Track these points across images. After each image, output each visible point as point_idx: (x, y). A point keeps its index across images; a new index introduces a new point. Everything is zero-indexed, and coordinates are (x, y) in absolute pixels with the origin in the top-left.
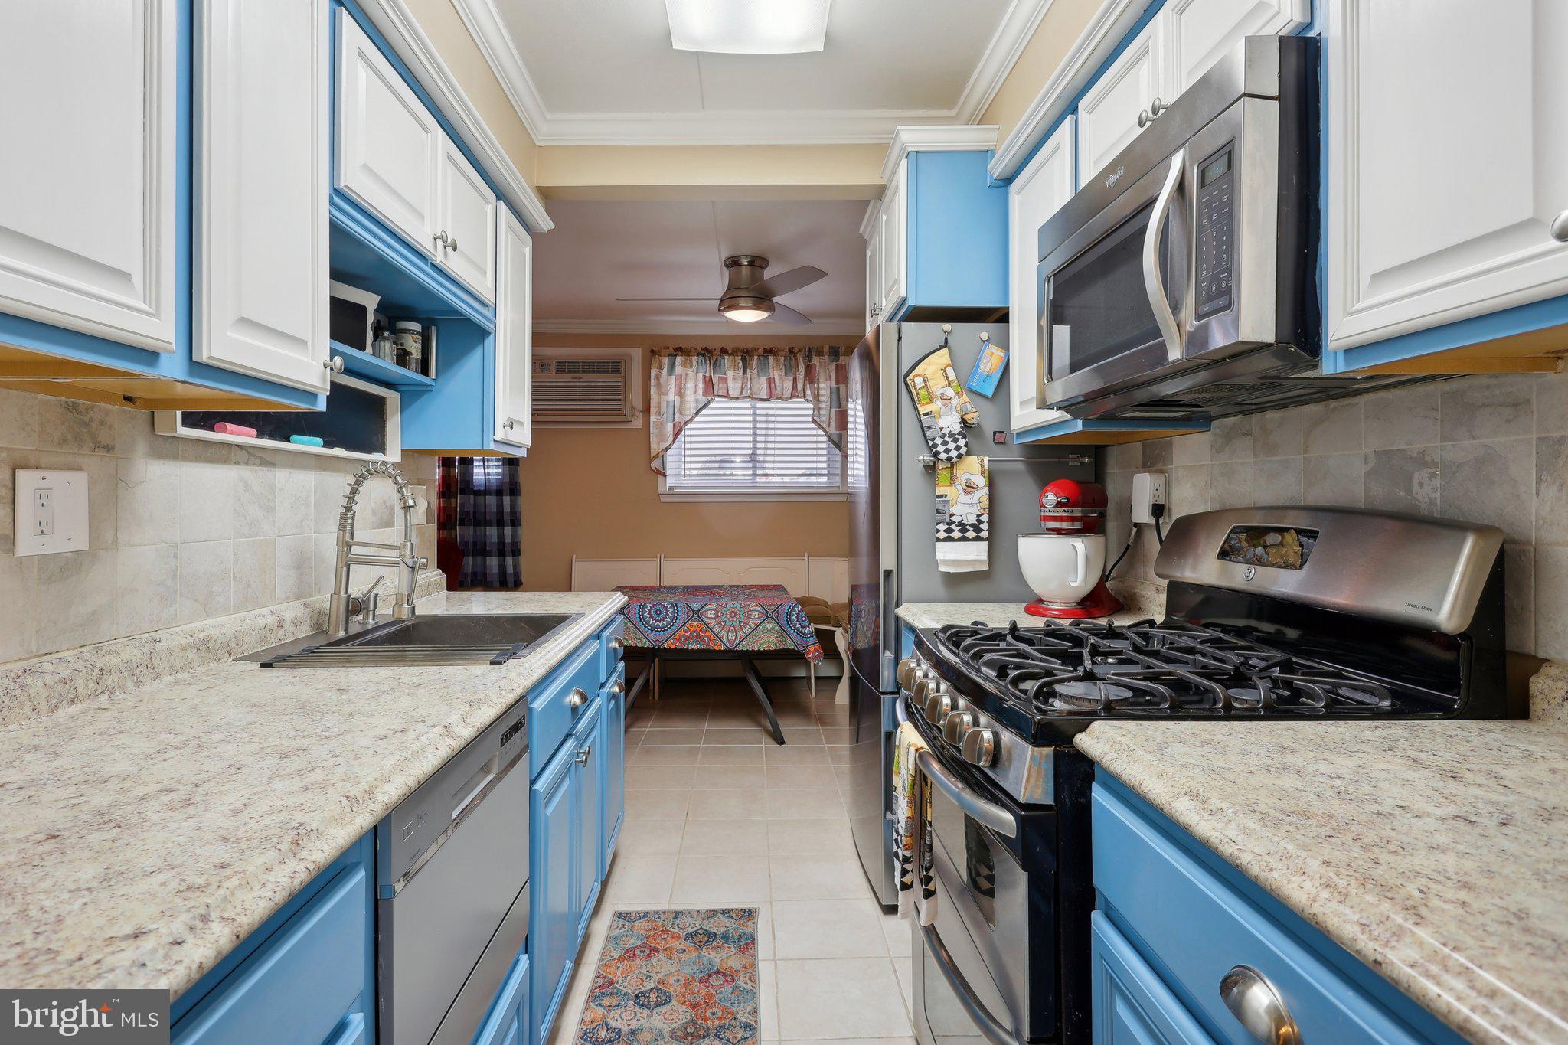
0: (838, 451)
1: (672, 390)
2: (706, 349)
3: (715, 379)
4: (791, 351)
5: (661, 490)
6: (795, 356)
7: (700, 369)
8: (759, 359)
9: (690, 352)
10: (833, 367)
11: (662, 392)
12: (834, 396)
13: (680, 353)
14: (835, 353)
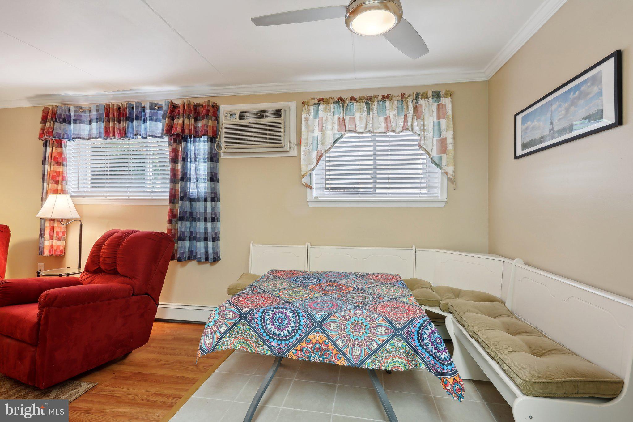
0: (438, 170)
1: (317, 129)
2: (340, 99)
3: (347, 119)
4: (403, 96)
5: (309, 198)
6: (406, 100)
7: (336, 112)
8: (379, 104)
9: (329, 101)
10: (435, 106)
11: (310, 130)
12: (436, 128)
13: (322, 103)
14: (437, 95)
